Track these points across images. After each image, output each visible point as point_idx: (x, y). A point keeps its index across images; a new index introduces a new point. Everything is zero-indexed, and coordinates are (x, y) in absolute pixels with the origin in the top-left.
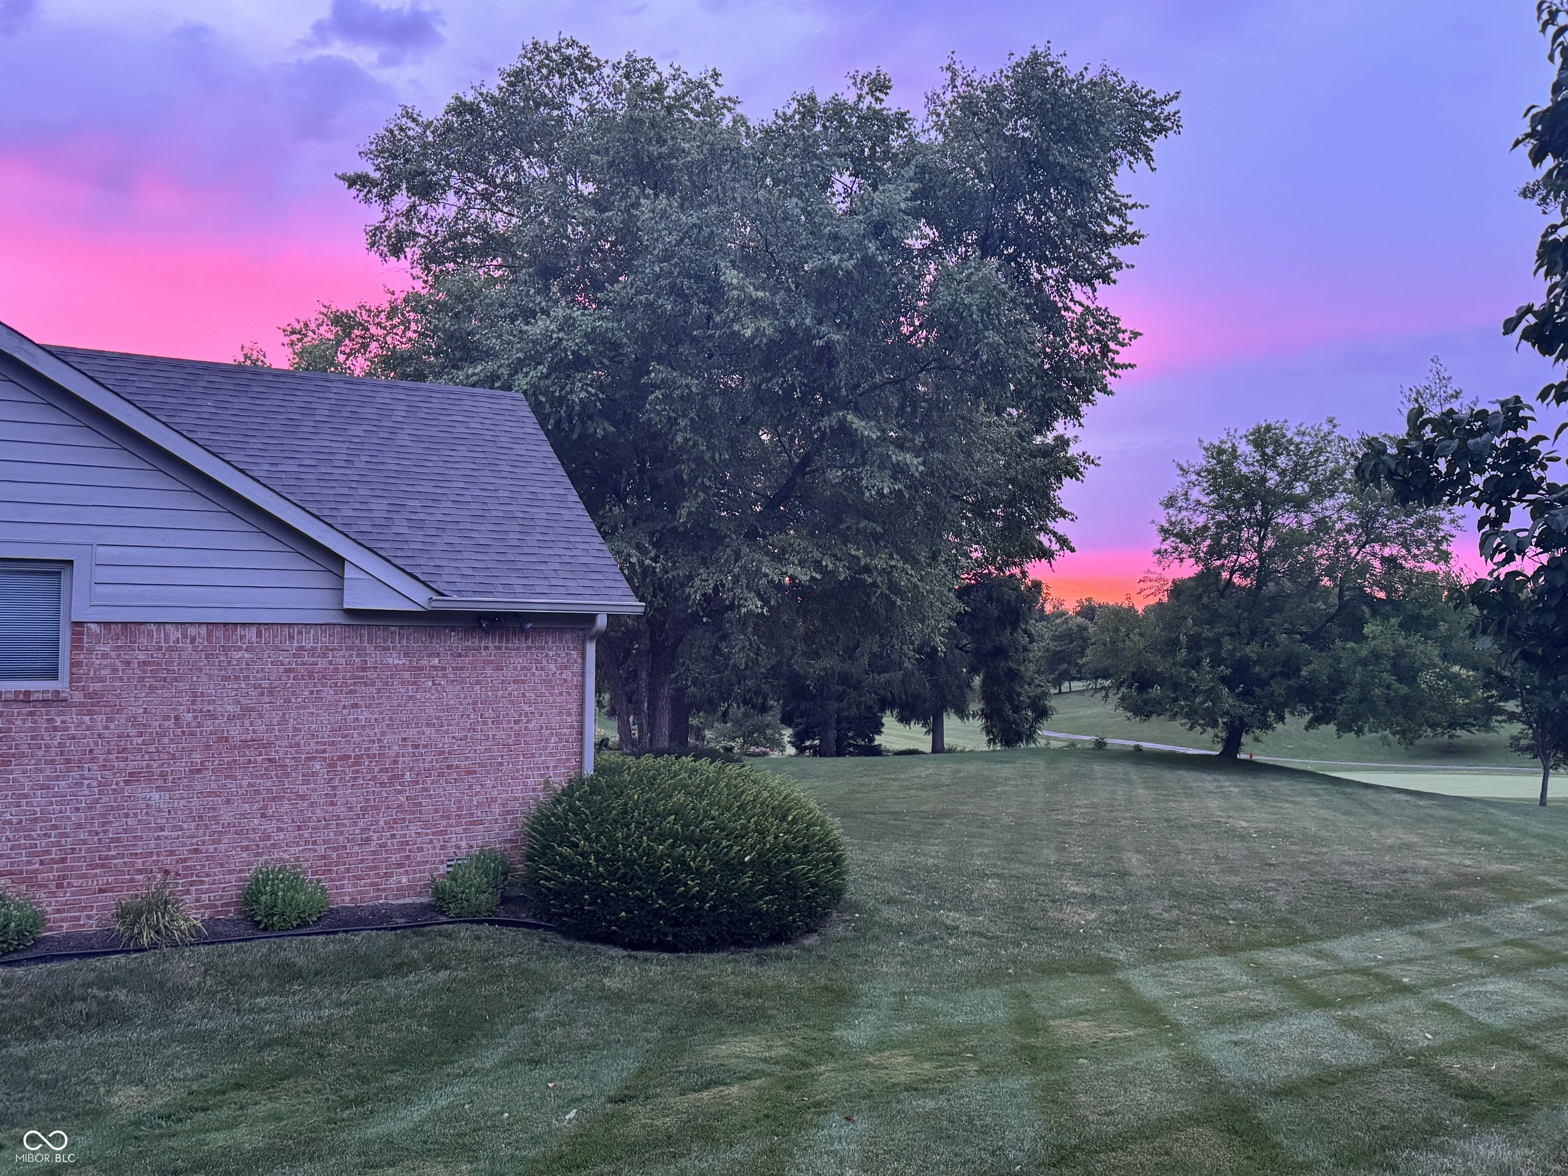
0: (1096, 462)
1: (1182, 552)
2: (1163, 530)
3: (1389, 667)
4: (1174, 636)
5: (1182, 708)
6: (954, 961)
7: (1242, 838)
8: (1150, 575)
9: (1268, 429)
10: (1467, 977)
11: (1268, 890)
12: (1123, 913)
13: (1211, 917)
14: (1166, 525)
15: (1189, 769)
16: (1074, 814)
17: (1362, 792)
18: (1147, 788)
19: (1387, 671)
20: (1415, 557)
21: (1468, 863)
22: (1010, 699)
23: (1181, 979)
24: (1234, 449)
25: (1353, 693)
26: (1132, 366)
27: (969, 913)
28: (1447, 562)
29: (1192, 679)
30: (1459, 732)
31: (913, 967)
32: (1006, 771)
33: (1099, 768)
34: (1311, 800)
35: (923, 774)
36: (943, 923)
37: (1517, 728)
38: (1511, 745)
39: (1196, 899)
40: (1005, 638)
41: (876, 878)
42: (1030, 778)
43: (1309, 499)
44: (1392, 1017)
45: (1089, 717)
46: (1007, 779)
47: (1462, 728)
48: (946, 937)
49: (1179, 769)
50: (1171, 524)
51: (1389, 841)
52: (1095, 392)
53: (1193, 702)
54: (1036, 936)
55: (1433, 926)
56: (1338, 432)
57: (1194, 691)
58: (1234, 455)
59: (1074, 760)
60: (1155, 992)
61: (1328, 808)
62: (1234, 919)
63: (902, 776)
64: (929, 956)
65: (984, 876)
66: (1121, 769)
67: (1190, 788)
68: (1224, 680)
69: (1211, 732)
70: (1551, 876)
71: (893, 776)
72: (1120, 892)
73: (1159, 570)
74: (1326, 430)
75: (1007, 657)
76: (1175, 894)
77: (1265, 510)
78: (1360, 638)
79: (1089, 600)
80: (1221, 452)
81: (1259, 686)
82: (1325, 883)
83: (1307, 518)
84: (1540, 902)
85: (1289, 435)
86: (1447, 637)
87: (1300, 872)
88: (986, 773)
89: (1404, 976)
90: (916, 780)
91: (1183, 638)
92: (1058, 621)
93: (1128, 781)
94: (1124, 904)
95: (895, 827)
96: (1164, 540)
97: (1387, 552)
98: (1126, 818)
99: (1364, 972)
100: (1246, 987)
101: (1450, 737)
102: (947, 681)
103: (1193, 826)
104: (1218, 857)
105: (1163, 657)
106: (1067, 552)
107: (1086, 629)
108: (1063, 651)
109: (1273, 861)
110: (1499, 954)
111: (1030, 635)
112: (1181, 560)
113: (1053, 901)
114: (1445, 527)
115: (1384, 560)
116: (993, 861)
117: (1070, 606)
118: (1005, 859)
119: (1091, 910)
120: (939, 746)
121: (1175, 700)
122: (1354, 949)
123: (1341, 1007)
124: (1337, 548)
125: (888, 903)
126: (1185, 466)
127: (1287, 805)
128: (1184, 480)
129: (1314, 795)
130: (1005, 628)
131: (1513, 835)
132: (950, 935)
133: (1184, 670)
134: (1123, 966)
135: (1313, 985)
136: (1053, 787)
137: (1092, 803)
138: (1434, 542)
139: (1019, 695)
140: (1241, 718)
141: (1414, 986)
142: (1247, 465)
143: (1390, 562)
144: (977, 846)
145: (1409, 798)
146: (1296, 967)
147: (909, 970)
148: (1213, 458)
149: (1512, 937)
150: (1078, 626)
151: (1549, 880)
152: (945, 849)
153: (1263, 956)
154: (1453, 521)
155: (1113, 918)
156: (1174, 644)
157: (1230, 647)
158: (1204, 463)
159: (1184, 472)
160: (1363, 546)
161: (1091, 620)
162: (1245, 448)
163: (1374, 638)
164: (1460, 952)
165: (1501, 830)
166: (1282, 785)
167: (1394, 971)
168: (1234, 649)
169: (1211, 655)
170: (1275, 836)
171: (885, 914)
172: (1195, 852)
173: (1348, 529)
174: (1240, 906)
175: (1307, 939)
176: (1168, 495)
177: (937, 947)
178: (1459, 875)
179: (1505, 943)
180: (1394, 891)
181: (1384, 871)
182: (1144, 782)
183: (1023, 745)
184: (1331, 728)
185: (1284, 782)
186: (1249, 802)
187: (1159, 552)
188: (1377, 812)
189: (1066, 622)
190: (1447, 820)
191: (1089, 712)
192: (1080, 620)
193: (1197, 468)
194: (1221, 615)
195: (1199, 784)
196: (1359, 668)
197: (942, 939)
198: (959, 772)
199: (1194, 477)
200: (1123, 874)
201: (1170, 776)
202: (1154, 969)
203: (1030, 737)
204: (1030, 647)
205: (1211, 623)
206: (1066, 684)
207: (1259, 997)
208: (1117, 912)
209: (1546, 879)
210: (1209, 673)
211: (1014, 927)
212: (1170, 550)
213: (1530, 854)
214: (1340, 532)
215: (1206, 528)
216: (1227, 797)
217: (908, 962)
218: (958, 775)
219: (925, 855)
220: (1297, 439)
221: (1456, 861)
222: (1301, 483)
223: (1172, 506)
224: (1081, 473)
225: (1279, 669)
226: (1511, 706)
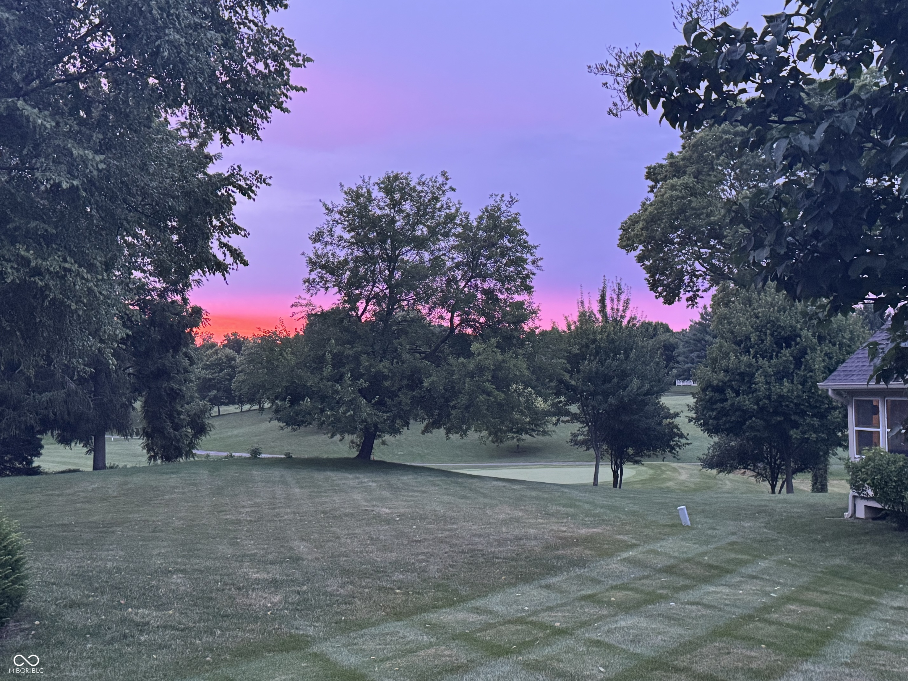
0: (268, 181)
1: (327, 281)
2: (310, 261)
3: (490, 378)
4: (320, 353)
5: (328, 417)
6: (149, 656)
7: (388, 522)
8: (300, 301)
9: (396, 178)
10: (601, 618)
11: (420, 561)
12: (304, 592)
13: (381, 589)
14: (314, 258)
15: (333, 470)
16: (240, 513)
17: (471, 481)
18: (301, 487)
19: (488, 380)
20: (507, 290)
21: (564, 529)
22: (171, 417)
23: (371, 645)
24: (369, 193)
25: (463, 400)
26: (303, 90)
27: (158, 608)
28: (530, 293)
29: (337, 392)
30: (524, 436)
31: (105, 667)
32: (173, 480)
33: (257, 473)
34: (433, 489)
35: (90, 488)
36: (132, 621)
37: (577, 426)
38: (571, 441)
39: (363, 575)
40: (168, 359)
41: (54, 584)
42: (196, 485)
43: (429, 240)
44: (563, 656)
45: (237, 436)
46: (174, 487)
47: (527, 433)
48: (137, 634)
49: (325, 470)
50: (318, 257)
51: (502, 516)
52: (272, 108)
53: (337, 412)
54: (228, 623)
55: (553, 580)
56: (449, 183)
57: (338, 402)
58: (370, 199)
59: (235, 467)
60: (352, 660)
61: (448, 495)
62: (399, 588)
63: (67, 491)
64: (121, 655)
65: (167, 573)
66: (276, 473)
67: (338, 485)
68: (362, 392)
69: (348, 437)
70: (624, 535)
71: (57, 492)
72: (298, 575)
73: (308, 296)
74: (441, 182)
75: (170, 378)
76: (345, 572)
77: (394, 248)
78: (469, 355)
79: (234, 334)
80: (358, 195)
81: (389, 397)
82: (463, 552)
83: (427, 256)
84: (625, 555)
85: (412, 184)
86: (531, 354)
87: (441, 545)
88: (153, 483)
89: (555, 621)
90: (82, 494)
91: (329, 356)
92: (209, 352)
93: (284, 483)
94: (303, 585)
95: (66, 537)
96: (311, 271)
97: (486, 286)
98: (287, 514)
99: (520, 621)
100: (430, 645)
101: (518, 440)
102: (111, 401)
103: (346, 515)
104: (372, 539)
105: (312, 373)
106: (241, 266)
107: (234, 359)
108: (214, 379)
109: (418, 538)
110: (615, 596)
111: (190, 359)
112: (327, 289)
113: (239, 589)
114: (529, 267)
115: (484, 291)
116: (171, 560)
117: (219, 340)
118: (184, 556)
119: (275, 593)
120: (101, 465)
121: (322, 411)
122: (503, 603)
123: (520, 653)
124: (449, 281)
125: (71, 607)
126: (330, 206)
127: (416, 494)
128: (329, 218)
129: (434, 485)
130: (168, 351)
131: (587, 506)
132: (141, 632)
133: (330, 383)
134: (314, 640)
135: (488, 636)
136: (218, 492)
137: (255, 503)
138: (520, 278)
139: (179, 413)
140: (375, 425)
141: (568, 628)
142: (380, 208)
143: (489, 293)
144: (153, 548)
145: (504, 484)
146: (464, 622)
147: (101, 671)
148: (352, 200)
149: (614, 583)
150: (227, 356)
151: (626, 538)
152: (121, 553)
153: (432, 617)
154: (534, 262)
155: (296, 598)
156: (321, 360)
157: (367, 364)
158: (345, 205)
159: (329, 211)
160: (469, 281)
161: (238, 352)
162: (377, 194)
163: (479, 354)
164: (584, 598)
165: (577, 503)
166: (408, 478)
167: (544, 617)
168: (371, 365)
169: (352, 371)
170: (413, 518)
171: (68, 618)
172: (352, 536)
173: (458, 266)
174: (401, 576)
175: (463, 600)
176: (316, 231)
177: (128, 645)
178: (561, 538)
179: (613, 588)
180: (517, 554)
181: (506, 540)
182: (297, 482)
183: (182, 460)
184: (442, 431)
185: (410, 477)
186: (386, 494)
187: (307, 281)
188: (485, 496)
189: (216, 353)
190: (537, 498)
191: (236, 432)
192: (228, 351)
193: (340, 208)
194: (359, 337)
195: (343, 482)
196: (468, 379)
197: (132, 636)
198: (126, 483)
199: (337, 216)
200: (296, 560)
201: (319, 476)
202: (344, 640)
203: (189, 454)
204: (190, 369)
205: (351, 343)
206: (216, 409)
207: (446, 653)
208: (298, 592)
209: (622, 537)
210: (350, 386)
211: (205, 617)
212: (318, 280)
213: (604, 520)
214: (451, 269)
215: (346, 262)
216: (368, 490)
217: (99, 664)
218: (125, 487)
219: (101, 560)
220: (419, 188)
221: (555, 528)
222: (421, 227)
223: (319, 240)
224: (253, 192)
225: (405, 382)
226: (574, 408)
